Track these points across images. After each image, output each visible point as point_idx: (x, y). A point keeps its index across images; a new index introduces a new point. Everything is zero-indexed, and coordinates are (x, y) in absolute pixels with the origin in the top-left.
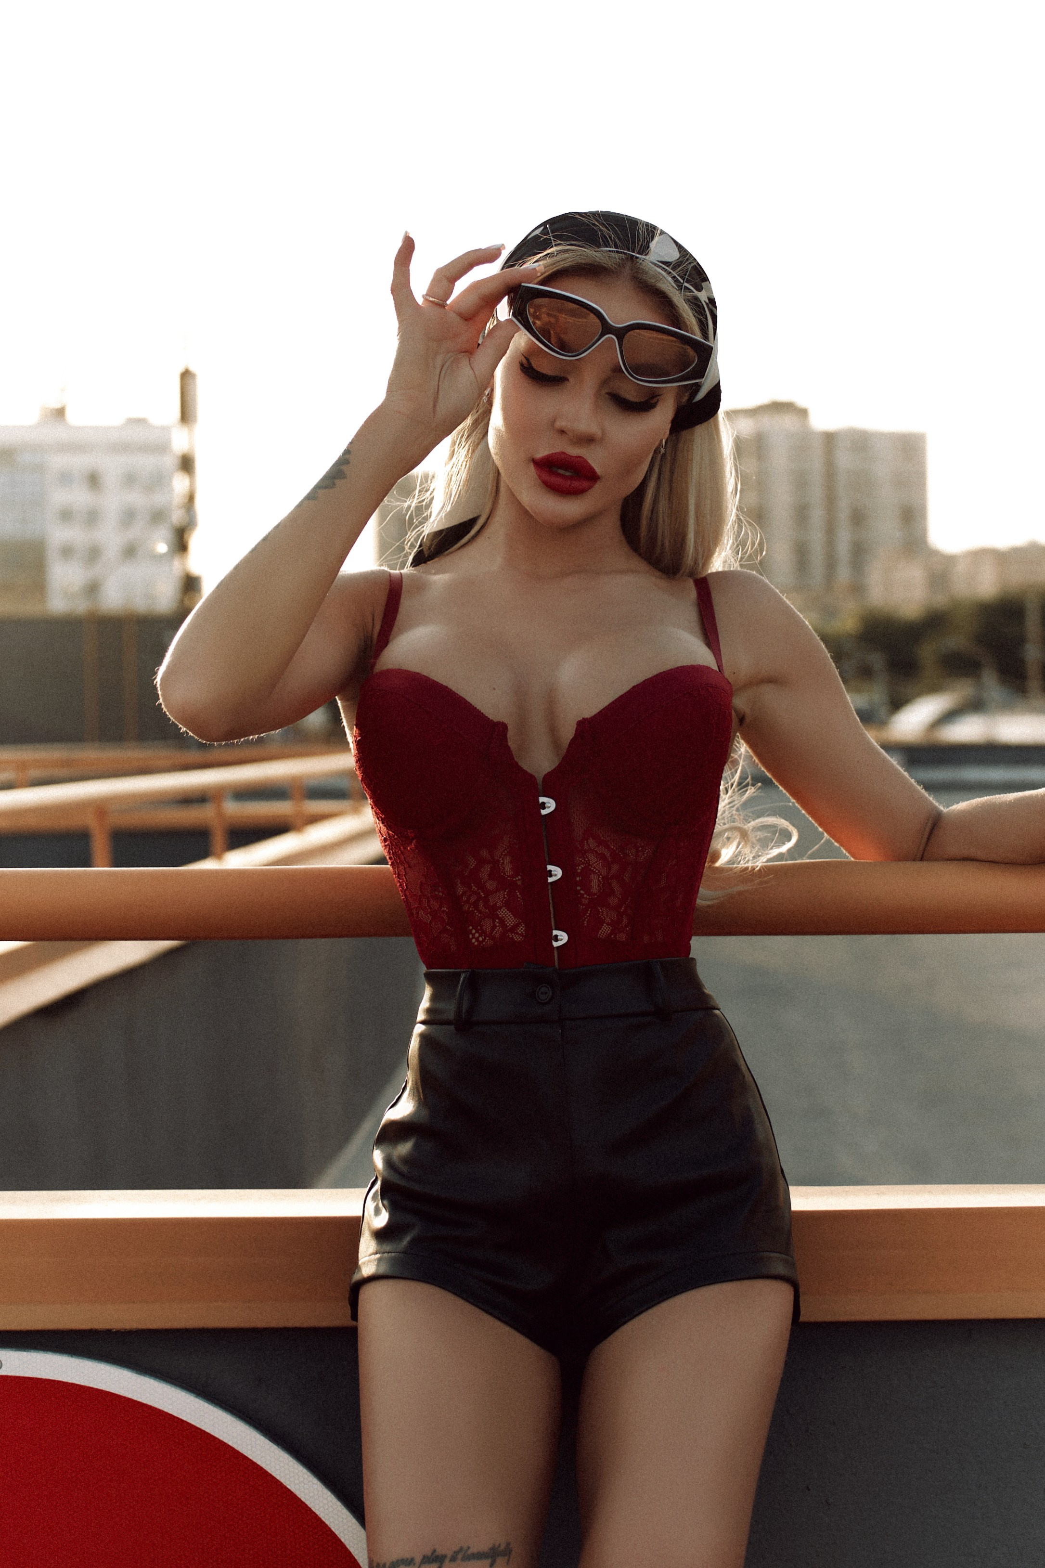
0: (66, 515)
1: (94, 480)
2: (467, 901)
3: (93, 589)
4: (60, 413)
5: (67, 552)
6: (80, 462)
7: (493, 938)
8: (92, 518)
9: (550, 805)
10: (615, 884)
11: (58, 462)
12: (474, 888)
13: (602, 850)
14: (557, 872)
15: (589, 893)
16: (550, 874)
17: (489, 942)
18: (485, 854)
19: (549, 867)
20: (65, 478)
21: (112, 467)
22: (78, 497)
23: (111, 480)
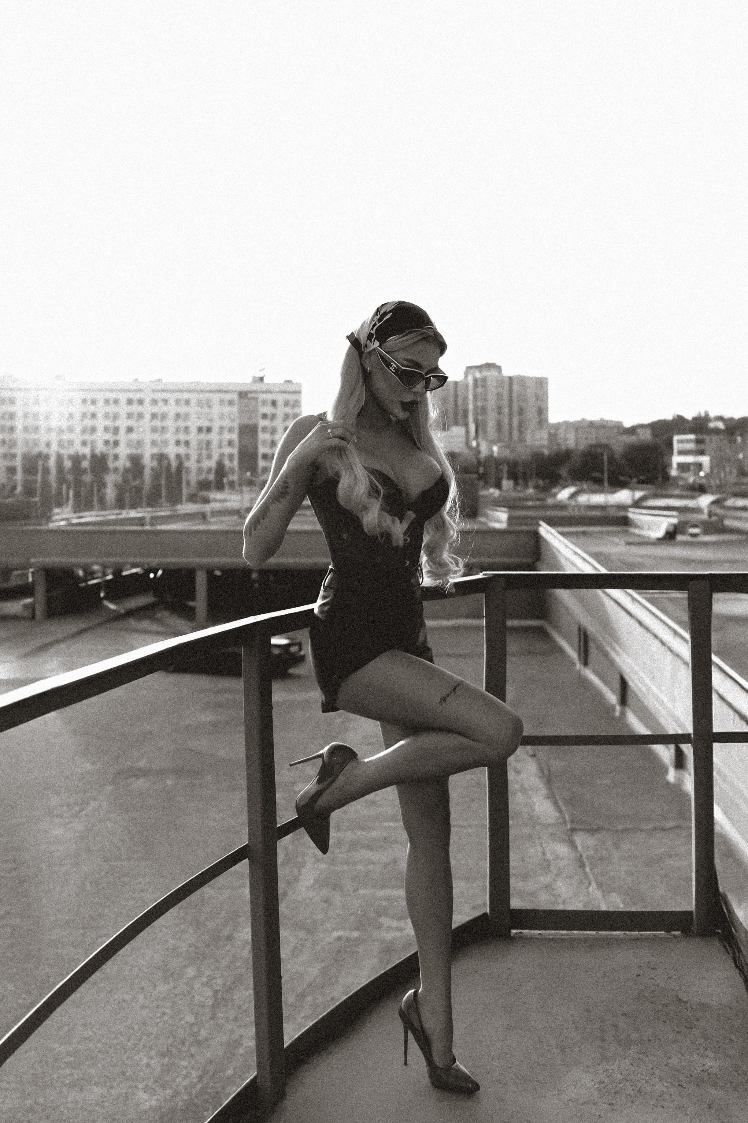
0: (264, 416)
1: (274, 403)
4: (261, 379)
5: (264, 429)
6: (269, 397)
8: (273, 417)
11: (262, 397)
20: (264, 403)
21: (280, 399)
22: (268, 410)
23: (280, 404)
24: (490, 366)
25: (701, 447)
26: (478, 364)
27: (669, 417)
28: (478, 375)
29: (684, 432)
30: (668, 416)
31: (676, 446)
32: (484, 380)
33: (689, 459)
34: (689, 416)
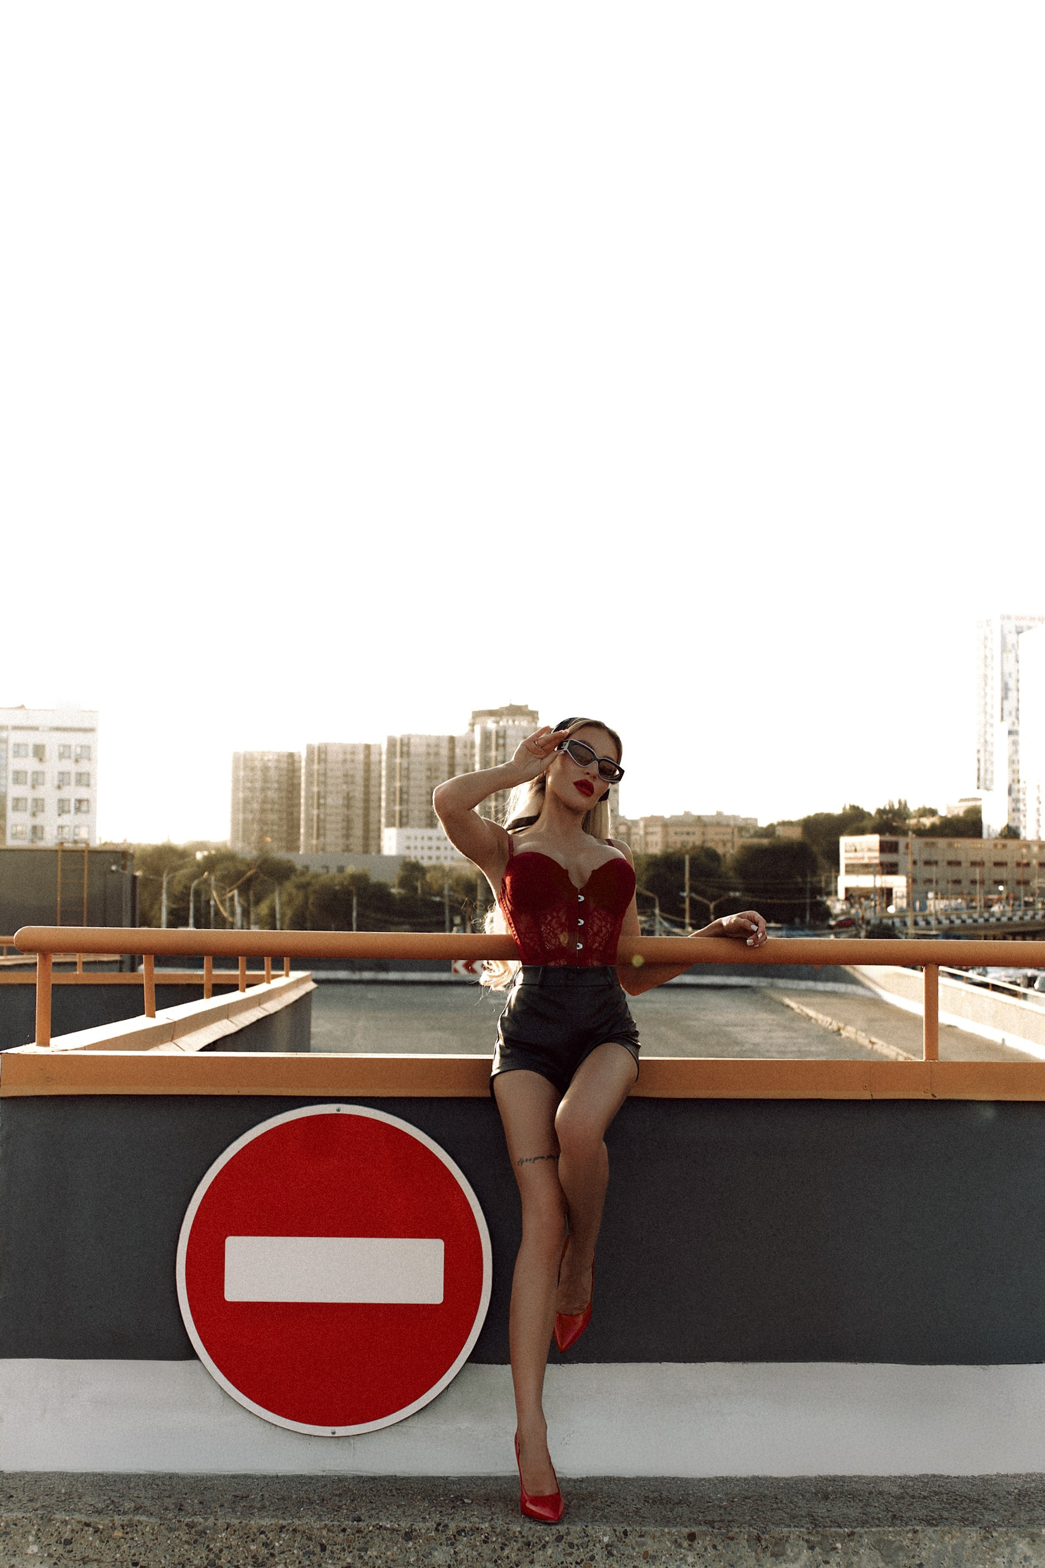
0: (19, 777)
1: (39, 752)
2: (545, 933)
3: (36, 831)
5: (19, 804)
6: (32, 739)
7: (555, 945)
8: (37, 778)
9: (582, 898)
10: (603, 929)
11: (15, 737)
12: (549, 927)
13: (599, 916)
14: (582, 922)
15: (592, 930)
16: (579, 922)
17: (554, 948)
18: (555, 914)
19: (580, 920)
20: (18, 750)
21: (52, 742)
22: (29, 764)
23: (52, 752)
24: (515, 711)
25: (890, 858)
26: (495, 707)
27: (837, 811)
28: (491, 725)
29: (861, 832)
30: (836, 809)
31: (845, 858)
32: (501, 735)
33: (866, 881)
34: (871, 807)
